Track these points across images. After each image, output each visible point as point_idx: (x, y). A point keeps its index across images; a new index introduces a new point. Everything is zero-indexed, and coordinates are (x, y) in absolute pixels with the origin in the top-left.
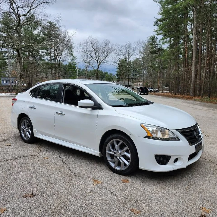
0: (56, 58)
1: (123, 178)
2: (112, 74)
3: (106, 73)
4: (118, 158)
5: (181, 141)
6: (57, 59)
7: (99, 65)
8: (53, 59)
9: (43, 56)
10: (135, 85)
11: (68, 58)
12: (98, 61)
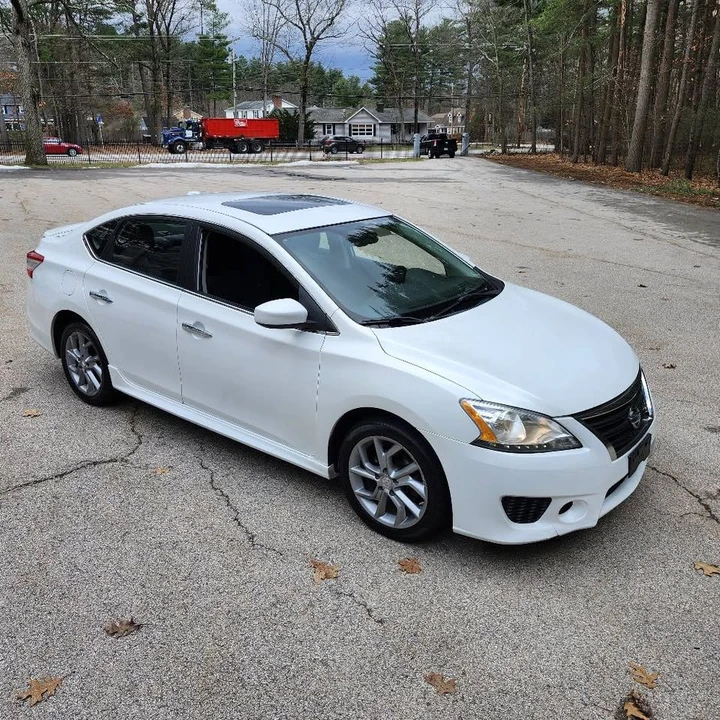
0: (156, 19)
1: (403, 551)
2: (358, 80)
3: (336, 75)
4: (387, 491)
5: (585, 450)
6: (157, 24)
7: (309, 48)
8: (144, 25)
9: (105, 14)
10: (439, 121)
11: (197, 21)
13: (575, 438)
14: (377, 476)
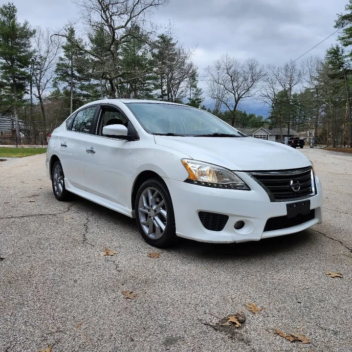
2: (262, 117)
4: (152, 218)
5: (252, 192)
6: (171, 94)
7: (237, 102)
8: (166, 95)
9: (150, 90)
10: (303, 135)
11: (188, 93)
12: (237, 96)
13: (246, 184)
14: (149, 211)
